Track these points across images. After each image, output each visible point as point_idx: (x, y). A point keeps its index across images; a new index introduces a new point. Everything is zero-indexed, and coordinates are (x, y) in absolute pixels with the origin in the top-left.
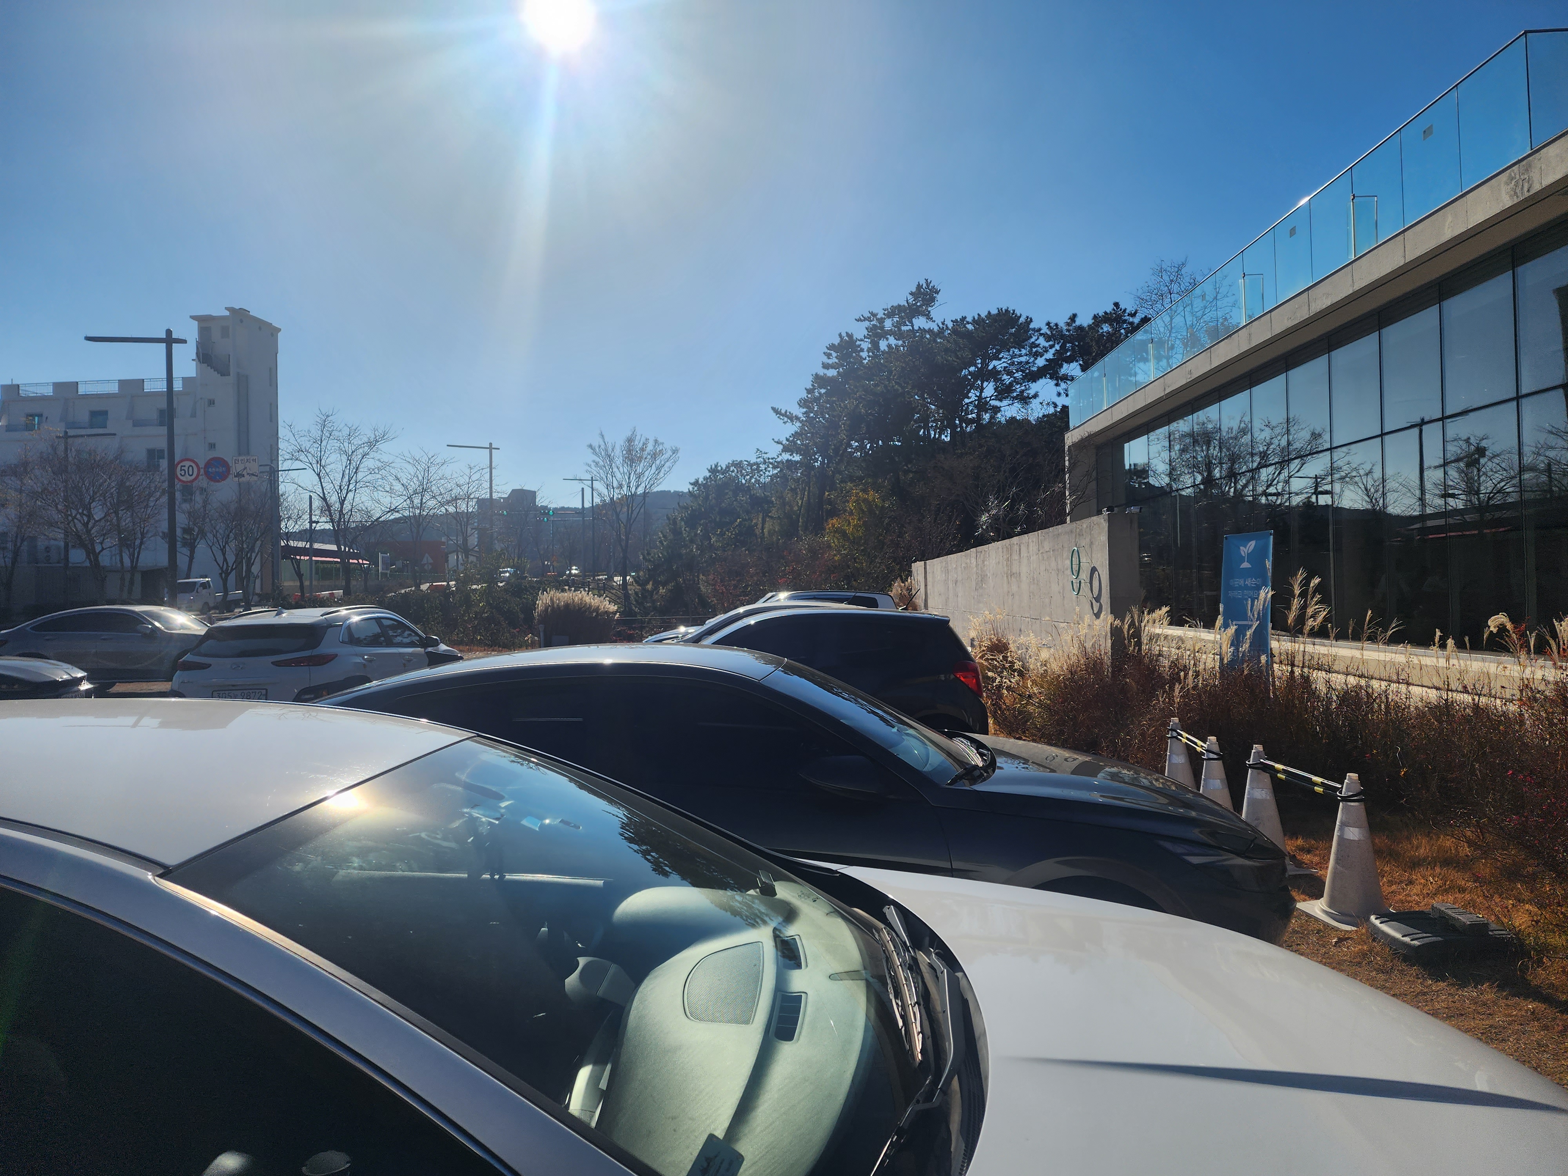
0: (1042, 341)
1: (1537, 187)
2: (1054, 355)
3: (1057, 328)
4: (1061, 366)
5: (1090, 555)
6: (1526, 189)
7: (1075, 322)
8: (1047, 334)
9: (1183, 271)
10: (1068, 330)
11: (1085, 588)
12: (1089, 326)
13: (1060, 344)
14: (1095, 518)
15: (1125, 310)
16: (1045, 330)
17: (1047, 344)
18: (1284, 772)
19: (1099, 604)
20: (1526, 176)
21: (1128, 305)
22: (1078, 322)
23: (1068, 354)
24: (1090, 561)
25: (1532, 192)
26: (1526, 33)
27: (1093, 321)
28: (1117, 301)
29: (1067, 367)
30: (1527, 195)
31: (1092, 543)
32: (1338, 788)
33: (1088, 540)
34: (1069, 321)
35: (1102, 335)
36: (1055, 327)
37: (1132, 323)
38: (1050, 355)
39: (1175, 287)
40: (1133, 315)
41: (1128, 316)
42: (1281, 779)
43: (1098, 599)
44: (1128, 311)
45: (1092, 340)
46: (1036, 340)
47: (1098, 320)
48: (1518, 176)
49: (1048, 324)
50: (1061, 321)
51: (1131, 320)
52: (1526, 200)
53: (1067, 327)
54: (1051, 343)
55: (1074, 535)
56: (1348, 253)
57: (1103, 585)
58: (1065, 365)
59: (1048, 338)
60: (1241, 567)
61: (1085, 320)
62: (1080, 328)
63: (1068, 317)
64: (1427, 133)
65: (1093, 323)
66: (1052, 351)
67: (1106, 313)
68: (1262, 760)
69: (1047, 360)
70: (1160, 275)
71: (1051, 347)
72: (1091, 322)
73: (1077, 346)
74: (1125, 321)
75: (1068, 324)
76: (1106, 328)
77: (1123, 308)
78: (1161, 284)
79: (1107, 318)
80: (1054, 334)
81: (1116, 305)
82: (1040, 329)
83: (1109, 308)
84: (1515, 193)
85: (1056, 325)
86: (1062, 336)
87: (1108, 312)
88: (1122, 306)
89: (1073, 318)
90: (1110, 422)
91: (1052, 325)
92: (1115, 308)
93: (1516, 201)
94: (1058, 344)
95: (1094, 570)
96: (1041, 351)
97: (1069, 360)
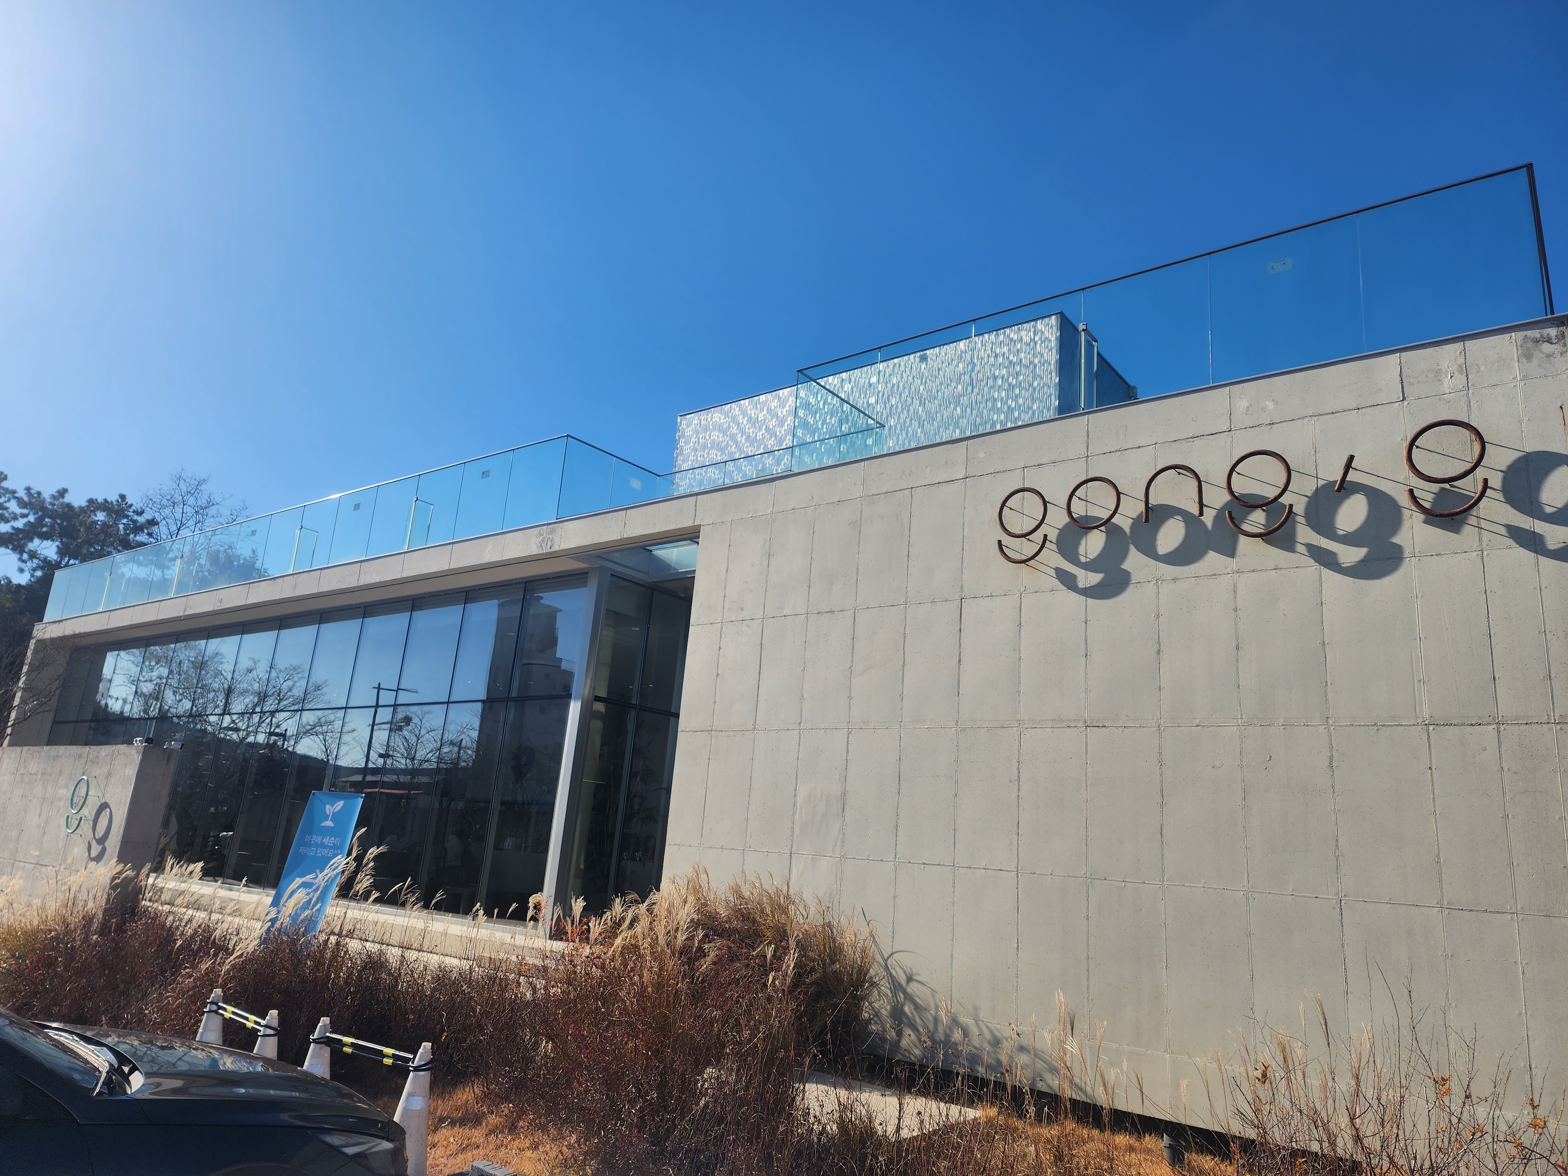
0: (13, 506)
1: (556, 548)
2: (25, 525)
3: (39, 497)
4: (31, 540)
5: (103, 788)
6: (549, 546)
7: (63, 497)
8: (23, 499)
9: (203, 487)
10: (51, 504)
11: (86, 827)
12: (81, 508)
13: (36, 516)
14: (123, 748)
15: (131, 506)
16: (21, 494)
17: (18, 511)
18: (353, 1045)
19: (100, 847)
20: (551, 537)
21: (135, 500)
22: (67, 499)
23: (45, 529)
24: (101, 795)
25: (553, 550)
26: (568, 436)
27: (87, 504)
28: (123, 493)
29: (38, 543)
30: (549, 550)
31: (110, 774)
32: (411, 1059)
33: (105, 770)
34: (56, 494)
35: (96, 522)
36: (36, 495)
37: (135, 522)
38: (20, 524)
39: (191, 501)
40: (140, 513)
41: (133, 512)
42: (347, 1054)
43: (101, 841)
44: (133, 508)
45: (81, 525)
46: (5, 502)
47: (93, 505)
48: (545, 535)
49: (28, 489)
50: (48, 492)
51: (136, 517)
52: (546, 554)
53: (52, 501)
54: (25, 511)
55: (83, 761)
56: (403, 543)
57: (113, 825)
58: (37, 541)
59: (22, 503)
60: (322, 825)
61: (77, 499)
62: (69, 506)
63: (57, 489)
64: (485, 474)
65: (86, 506)
66: (25, 520)
67: (106, 501)
68: (328, 1034)
69: (13, 528)
70: (178, 482)
71: (24, 516)
72: (84, 504)
73: (58, 524)
74: (127, 517)
75: (54, 497)
76: (101, 516)
77: (129, 503)
78: (177, 491)
79: (105, 506)
80: (33, 501)
81: (123, 497)
82: (14, 492)
83: (113, 498)
84: (541, 546)
85: (39, 493)
86: (43, 508)
87: (109, 501)
88: (129, 500)
89: (63, 493)
90: (104, 627)
91: (33, 492)
92: (120, 500)
93: (541, 552)
94: (34, 514)
95: (104, 806)
96: (7, 515)
97: (45, 537)
